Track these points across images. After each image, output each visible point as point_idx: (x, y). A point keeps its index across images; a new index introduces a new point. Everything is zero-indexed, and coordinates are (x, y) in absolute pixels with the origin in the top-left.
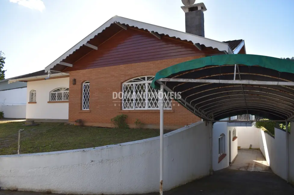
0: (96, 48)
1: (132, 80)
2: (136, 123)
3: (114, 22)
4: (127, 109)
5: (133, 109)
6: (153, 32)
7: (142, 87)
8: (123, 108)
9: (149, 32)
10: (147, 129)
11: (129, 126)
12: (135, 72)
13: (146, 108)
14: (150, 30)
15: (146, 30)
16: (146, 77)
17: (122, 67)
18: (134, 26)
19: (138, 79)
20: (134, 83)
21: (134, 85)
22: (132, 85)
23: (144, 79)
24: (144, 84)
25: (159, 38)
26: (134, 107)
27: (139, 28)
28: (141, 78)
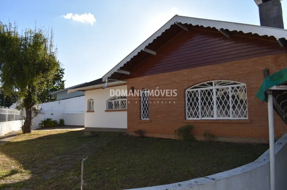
0: (154, 53)
1: (197, 85)
2: (205, 135)
3: (175, 23)
4: (191, 119)
5: (199, 119)
6: (222, 29)
7: (209, 94)
8: (187, 117)
9: (218, 30)
10: (217, 142)
11: (195, 138)
12: (201, 77)
13: (215, 118)
14: (218, 28)
15: (214, 28)
16: (213, 82)
17: (185, 72)
18: (198, 25)
19: (204, 85)
20: (199, 89)
21: (199, 91)
22: (197, 91)
23: (211, 84)
24: (211, 90)
25: (228, 37)
26: (200, 117)
27: (205, 26)
28: (207, 83)
